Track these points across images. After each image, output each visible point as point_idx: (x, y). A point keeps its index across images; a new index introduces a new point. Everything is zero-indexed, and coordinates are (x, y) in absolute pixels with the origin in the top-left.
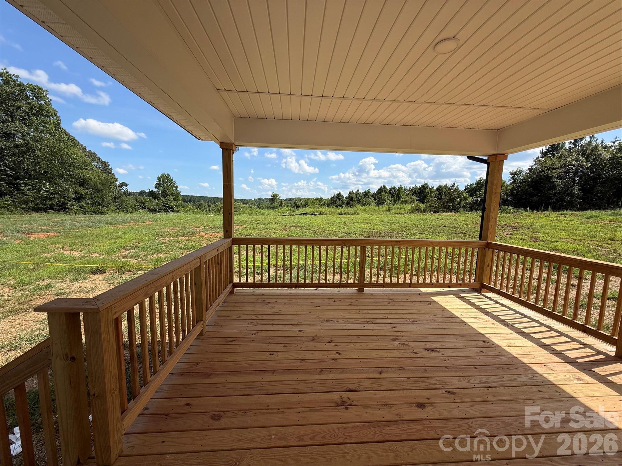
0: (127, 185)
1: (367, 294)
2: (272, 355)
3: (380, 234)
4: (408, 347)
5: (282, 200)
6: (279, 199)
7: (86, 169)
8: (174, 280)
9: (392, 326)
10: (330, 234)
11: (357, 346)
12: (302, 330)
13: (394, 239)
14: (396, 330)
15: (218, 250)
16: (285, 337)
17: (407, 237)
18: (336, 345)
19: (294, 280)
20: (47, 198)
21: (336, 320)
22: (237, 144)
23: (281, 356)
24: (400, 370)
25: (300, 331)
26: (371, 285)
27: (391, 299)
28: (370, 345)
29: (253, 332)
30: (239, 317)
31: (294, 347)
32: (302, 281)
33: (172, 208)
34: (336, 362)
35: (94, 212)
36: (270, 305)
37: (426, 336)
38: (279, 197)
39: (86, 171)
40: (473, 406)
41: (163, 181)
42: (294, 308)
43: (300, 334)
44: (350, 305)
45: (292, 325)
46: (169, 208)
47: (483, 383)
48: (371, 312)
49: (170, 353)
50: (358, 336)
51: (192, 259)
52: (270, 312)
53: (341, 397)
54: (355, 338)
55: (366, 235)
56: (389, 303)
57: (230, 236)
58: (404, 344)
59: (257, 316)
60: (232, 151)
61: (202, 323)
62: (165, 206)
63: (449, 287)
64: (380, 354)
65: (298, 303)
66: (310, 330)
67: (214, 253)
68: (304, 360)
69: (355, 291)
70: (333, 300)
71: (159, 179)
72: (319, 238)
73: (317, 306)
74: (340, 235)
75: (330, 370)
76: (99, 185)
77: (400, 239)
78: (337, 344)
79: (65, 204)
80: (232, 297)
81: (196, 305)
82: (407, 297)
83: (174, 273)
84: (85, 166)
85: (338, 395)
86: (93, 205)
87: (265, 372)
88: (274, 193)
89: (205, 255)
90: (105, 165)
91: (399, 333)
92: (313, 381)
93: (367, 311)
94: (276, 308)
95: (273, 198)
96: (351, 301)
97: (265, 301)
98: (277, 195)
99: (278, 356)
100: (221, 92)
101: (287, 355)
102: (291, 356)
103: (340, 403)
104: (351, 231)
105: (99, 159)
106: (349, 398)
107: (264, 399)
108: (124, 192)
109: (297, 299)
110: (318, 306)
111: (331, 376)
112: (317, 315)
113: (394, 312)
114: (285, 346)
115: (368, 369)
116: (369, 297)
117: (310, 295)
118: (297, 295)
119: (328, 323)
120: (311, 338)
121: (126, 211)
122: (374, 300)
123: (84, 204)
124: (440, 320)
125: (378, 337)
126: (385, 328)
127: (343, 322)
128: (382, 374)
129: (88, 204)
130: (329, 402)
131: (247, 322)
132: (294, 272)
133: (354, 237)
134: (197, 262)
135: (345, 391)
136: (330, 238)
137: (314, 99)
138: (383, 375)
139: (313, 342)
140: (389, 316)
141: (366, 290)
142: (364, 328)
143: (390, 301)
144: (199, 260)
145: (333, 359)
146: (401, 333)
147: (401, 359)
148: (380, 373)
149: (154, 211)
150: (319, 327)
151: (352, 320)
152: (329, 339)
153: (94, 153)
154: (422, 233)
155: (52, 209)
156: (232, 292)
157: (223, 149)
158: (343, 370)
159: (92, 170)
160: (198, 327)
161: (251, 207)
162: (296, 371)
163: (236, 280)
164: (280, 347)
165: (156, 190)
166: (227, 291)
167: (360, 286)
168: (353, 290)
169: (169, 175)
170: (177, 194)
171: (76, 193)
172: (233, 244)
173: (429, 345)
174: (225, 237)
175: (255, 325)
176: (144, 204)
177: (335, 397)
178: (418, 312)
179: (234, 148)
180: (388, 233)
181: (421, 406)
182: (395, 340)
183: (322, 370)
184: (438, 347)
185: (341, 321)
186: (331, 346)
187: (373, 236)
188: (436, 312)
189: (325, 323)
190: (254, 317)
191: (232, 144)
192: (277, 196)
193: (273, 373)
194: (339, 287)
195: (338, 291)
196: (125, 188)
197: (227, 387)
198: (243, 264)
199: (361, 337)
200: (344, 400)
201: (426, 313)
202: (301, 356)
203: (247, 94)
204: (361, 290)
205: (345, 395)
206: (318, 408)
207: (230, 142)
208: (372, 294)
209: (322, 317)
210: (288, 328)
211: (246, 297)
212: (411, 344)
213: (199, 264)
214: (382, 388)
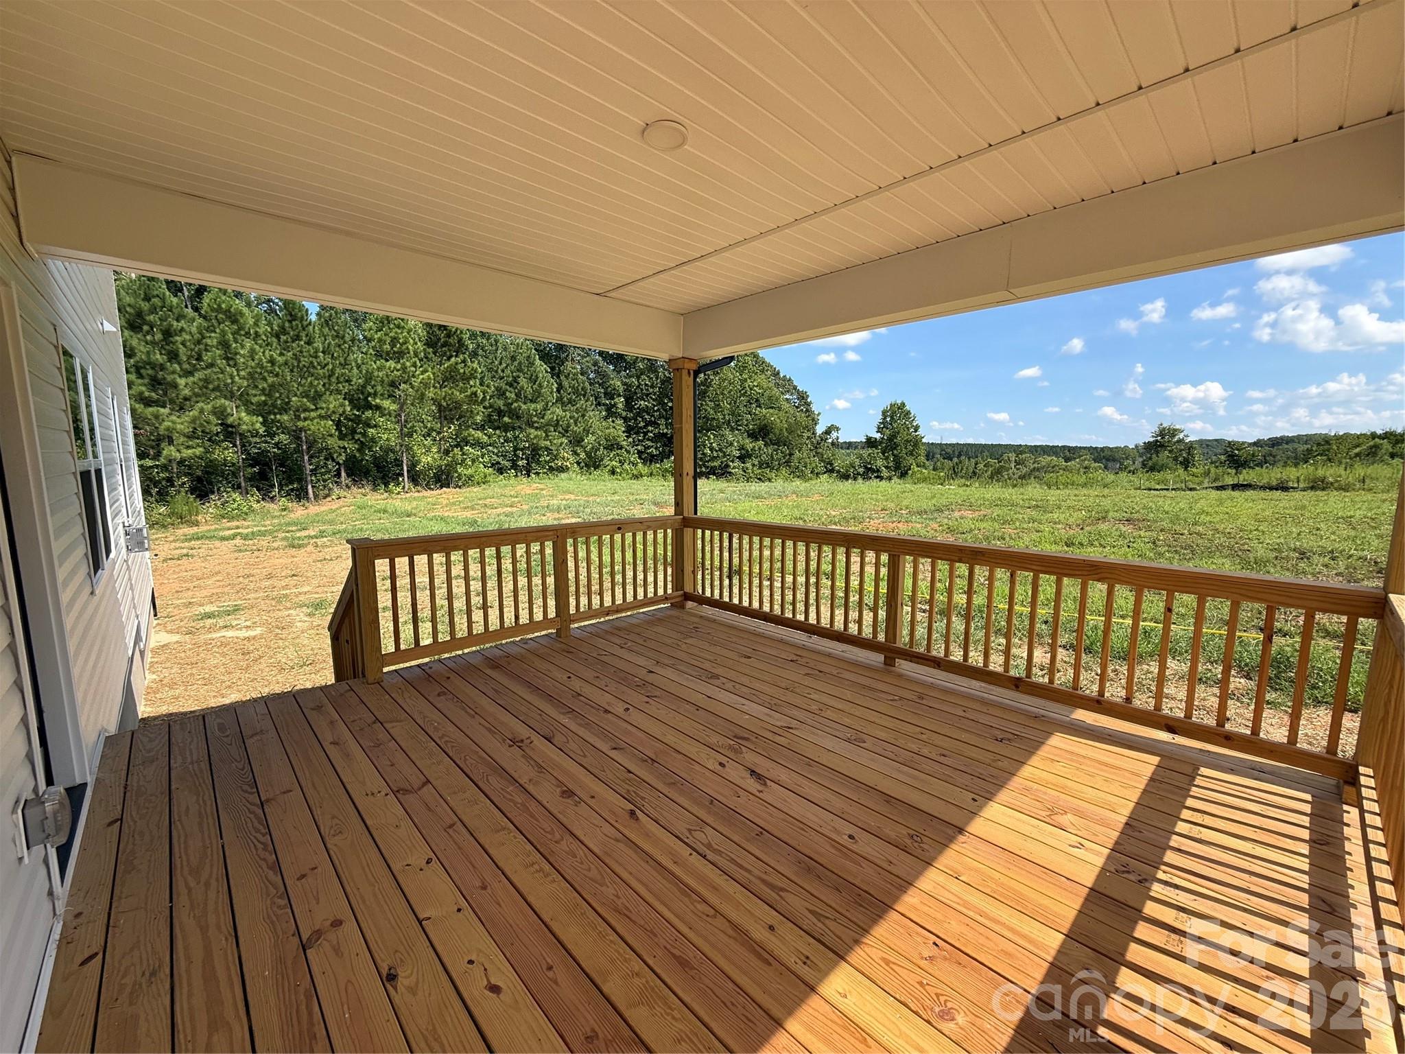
0: (838, 429)
1: (900, 676)
2: (570, 678)
5: (1190, 447)
6: (1180, 441)
7: (772, 408)
18: (648, 702)
20: (713, 459)
33: (878, 471)
35: (760, 479)
38: (1181, 436)
39: (771, 411)
41: (892, 417)
43: (643, 674)
46: (873, 471)
47: (709, 846)
50: (700, 709)
62: (866, 467)
63: (1171, 729)
71: (884, 413)
76: (786, 434)
79: (727, 466)
84: (772, 404)
86: (760, 467)
88: (1165, 425)
90: (803, 397)
92: (543, 714)
95: (1157, 441)
98: (1175, 430)
99: (572, 682)
105: (795, 388)
108: (833, 444)
114: (597, 677)
121: (802, 476)
123: (749, 465)
129: (754, 465)
141: (904, 666)
149: (845, 477)
153: (790, 380)
155: (714, 474)
156: (678, 605)
159: (780, 409)
163: (699, 590)
164: (592, 676)
165: (878, 436)
169: (903, 404)
170: (917, 442)
171: (742, 448)
172: (685, 526)
176: (832, 465)
181: (568, 793)
183: (574, 712)
192: (1174, 436)
196: (834, 434)
199: (700, 712)
204: (889, 662)
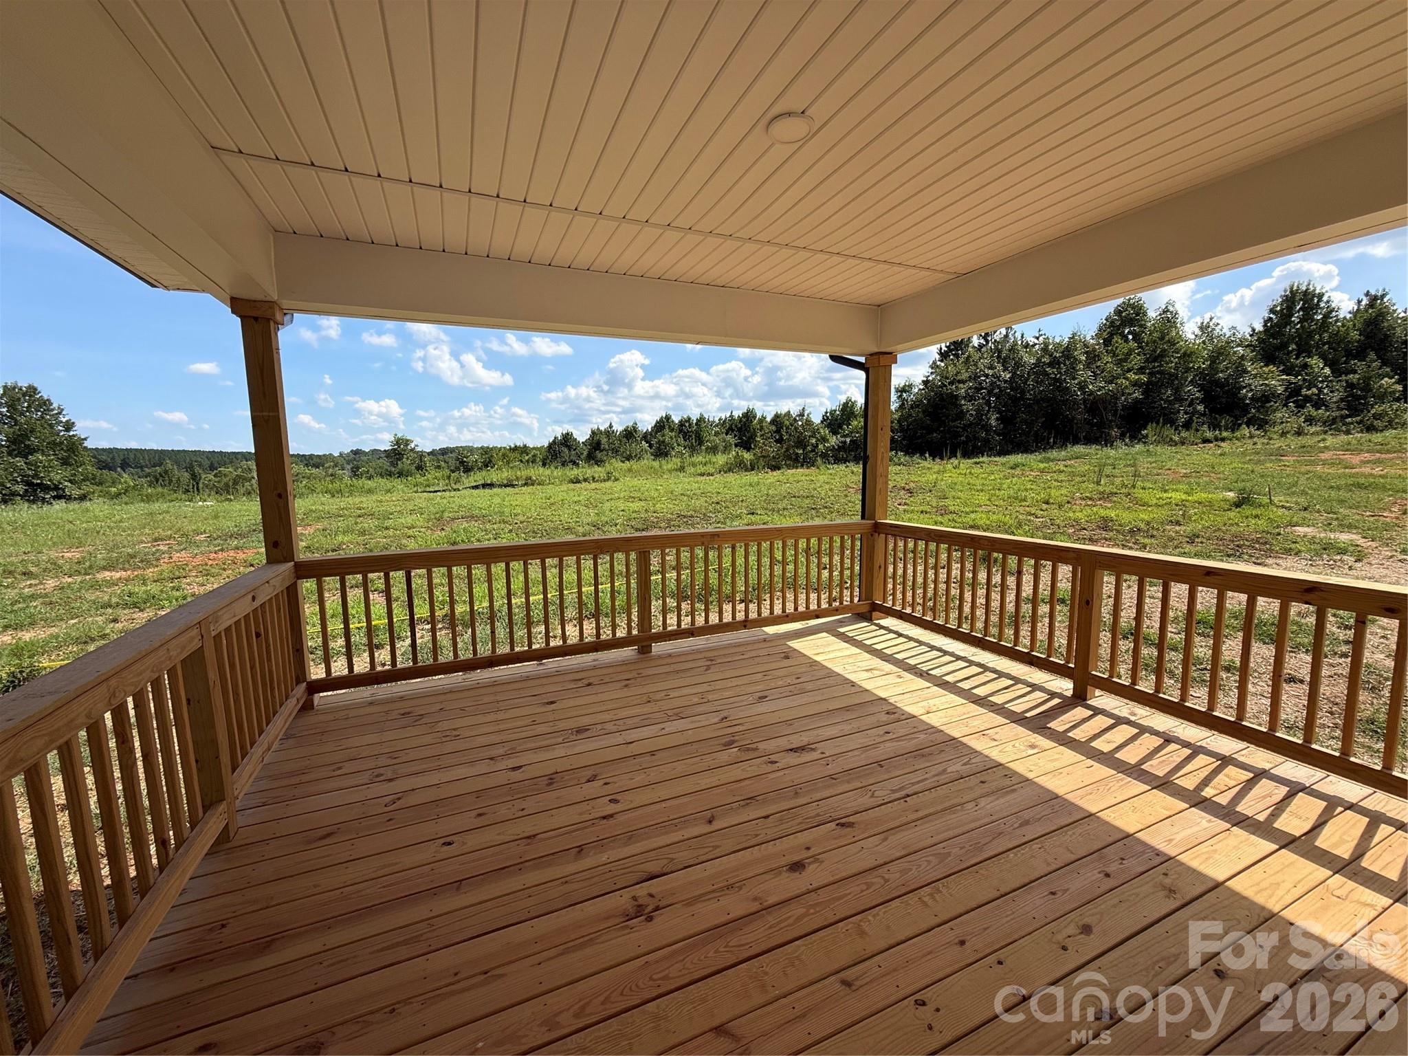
1: (660, 657)
2: (449, 844)
3: (670, 520)
4: (756, 754)
5: (421, 455)
6: (412, 450)
8: (115, 703)
9: (722, 716)
10: (556, 529)
11: (653, 775)
12: (520, 767)
13: (699, 529)
14: (729, 724)
15: (254, 598)
16: (479, 794)
17: (725, 524)
18: (606, 784)
19: (484, 650)
21: (599, 727)
22: (285, 304)
23: (473, 841)
24: (748, 804)
25: (514, 769)
26: (666, 636)
27: (711, 660)
28: (680, 768)
29: (387, 799)
30: (340, 768)
31: (504, 812)
32: (503, 649)
33: (56, 488)
34: (611, 822)
36: (424, 720)
37: (788, 722)
38: (413, 445)
40: (885, 839)
42: (492, 717)
43: (517, 775)
44: (626, 686)
45: (491, 759)
47: (894, 791)
48: (673, 694)
49: (123, 917)
50: (652, 753)
51: (171, 632)
52: (428, 739)
53: (634, 898)
54: (648, 758)
55: (640, 526)
56: (708, 668)
57: (288, 556)
58: (748, 750)
59: (392, 755)
60: (272, 324)
61: (222, 807)
62: (29, 484)
63: (818, 617)
64: (705, 781)
65: (501, 704)
66: (539, 762)
67: (244, 607)
68: (534, 836)
69: (633, 653)
70: (586, 682)
72: (533, 541)
73: (548, 703)
74: (581, 530)
75: (601, 844)
77: (710, 529)
78: (607, 780)
80: (310, 719)
81: (197, 761)
82: (741, 649)
83: (113, 682)
85: (627, 894)
87: (434, 891)
88: (399, 435)
89: (215, 617)
91: (737, 729)
92: (563, 880)
93: (665, 693)
94: (445, 725)
95: (395, 450)
96: (625, 676)
97: (408, 712)
98: (408, 440)
99: (464, 843)
100: (226, 157)
101: (490, 836)
102: (499, 834)
103: (632, 911)
104: (604, 519)
106: (651, 896)
107: (443, 960)
109: (495, 693)
110: (552, 703)
111: (604, 858)
112: (551, 724)
113: (719, 685)
114: (480, 815)
115: (684, 821)
116: (664, 662)
117: (528, 679)
118: (494, 684)
119: (580, 737)
120: (545, 781)
122: (677, 667)
124: (809, 686)
125: (695, 746)
126: (707, 723)
127: (614, 728)
128: (714, 823)
130: (607, 918)
131: (364, 778)
132: (483, 630)
133: (613, 534)
134: (192, 638)
135: (642, 882)
136: (558, 540)
137: (503, 205)
138: (717, 825)
139: (552, 787)
140: (710, 697)
141: (658, 648)
142: (663, 732)
143: (709, 663)
144: (195, 632)
145: (604, 818)
146: (741, 728)
147: (747, 782)
148: (710, 822)
150: (559, 752)
151: (636, 720)
152: (588, 773)
154: (753, 514)
156: (307, 706)
157: (240, 317)
158: (631, 836)
160: (211, 824)
161: (332, 475)
162: (520, 866)
163: (317, 672)
164: (468, 820)
166: (292, 705)
167: (643, 641)
168: (628, 652)
169: (35, 391)
170: (73, 445)
172: (299, 577)
173: (796, 741)
174: (272, 560)
175: (390, 780)
177: (621, 900)
178: (766, 678)
179: (278, 317)
180: (685, 517)
181: (797, 867)
182: (729, 744)
183: (580, 849)
184: (812, 740)
185: (610, 727)
186: (595, 788)
187: (655, 526)
188: (800, 671)
189: (574, 737)
190: (383, 761)
191: (271, 304)
192: (407, 445)
193: (458, 889)
194: (597, 651)
195: (594, 660)
197: (325, 964)
198: (335, 626)
199: (659, 755)
200: (640, 902)
201: (781, 677)
202: (526, 828)
203: (312, 172)
204: (645, 650)
205: (642, 890)
206: (586, 939)
207: (264, 299)
208: (670, 655)
209: (562, 725)
210: (483, 768)
211: (352, 713)
212: (761, 746)
213: (196, 644)
214: (717, 852)
